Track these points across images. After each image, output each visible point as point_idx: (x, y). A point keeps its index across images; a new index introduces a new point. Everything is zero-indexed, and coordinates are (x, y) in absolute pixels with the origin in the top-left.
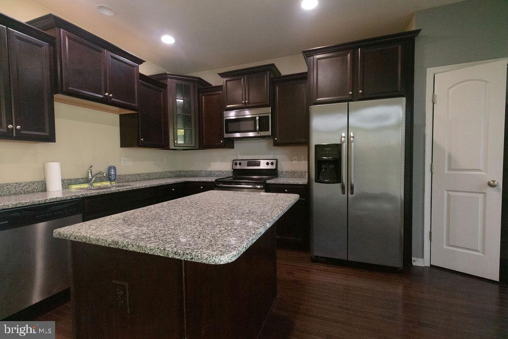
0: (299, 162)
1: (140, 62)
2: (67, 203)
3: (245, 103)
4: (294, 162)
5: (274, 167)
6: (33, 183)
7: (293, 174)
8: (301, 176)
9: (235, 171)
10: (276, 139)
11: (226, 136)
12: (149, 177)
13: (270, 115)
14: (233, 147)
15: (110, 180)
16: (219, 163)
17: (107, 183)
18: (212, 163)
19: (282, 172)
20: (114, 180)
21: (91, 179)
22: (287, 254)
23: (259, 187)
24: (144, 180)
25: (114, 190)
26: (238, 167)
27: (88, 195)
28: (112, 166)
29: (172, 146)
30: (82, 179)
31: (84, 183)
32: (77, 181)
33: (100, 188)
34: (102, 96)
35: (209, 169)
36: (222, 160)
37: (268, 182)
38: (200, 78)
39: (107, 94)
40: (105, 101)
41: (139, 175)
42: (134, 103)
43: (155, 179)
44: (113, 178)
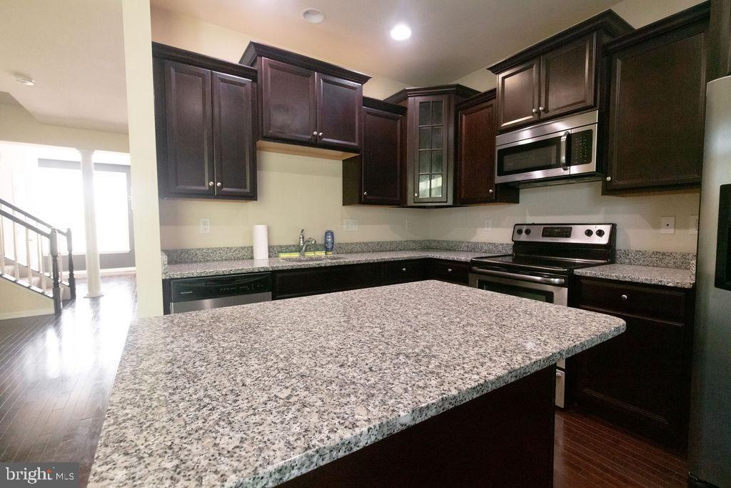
0: (678, 231)
1: (363, 79)
2: (254, 276)
3: (538, 112)
4: (663, 231)
5: (604, 240)
6: (243, 248)
7: (660, 259)
8: (681, 264)
9: (517, 245)
10: (609, 179)
11: (499, 180)
12: (380, 247)
13: (595, 128)
14: (516, 201)
15: (327, 250)
16: (490, 229)
17: (322, 254)
18: (478, 229)
19: (626, 253)
20: (332, 250)
21: (303, 246)
22: (617, 442)
23: (557, 280)
24: (374, 251)
25: (328, 262)
26: (523, 238)
27: (279, 268)
28: (329, 231)
29: (410, 202)
30: (294, 246)
31: (296, 251)
32: (287, 249)
33: (312, 259)
34: (310, 137)
35: (474, 240)
36: (497, 225)
37: (578, 272)
38: (458, 86)
39: (315, 133)
40: (315, 143)
41: (366, 244)
42: (354, 142)
43: (390, 251)
44: (330, 247)
